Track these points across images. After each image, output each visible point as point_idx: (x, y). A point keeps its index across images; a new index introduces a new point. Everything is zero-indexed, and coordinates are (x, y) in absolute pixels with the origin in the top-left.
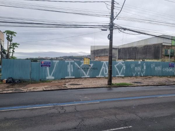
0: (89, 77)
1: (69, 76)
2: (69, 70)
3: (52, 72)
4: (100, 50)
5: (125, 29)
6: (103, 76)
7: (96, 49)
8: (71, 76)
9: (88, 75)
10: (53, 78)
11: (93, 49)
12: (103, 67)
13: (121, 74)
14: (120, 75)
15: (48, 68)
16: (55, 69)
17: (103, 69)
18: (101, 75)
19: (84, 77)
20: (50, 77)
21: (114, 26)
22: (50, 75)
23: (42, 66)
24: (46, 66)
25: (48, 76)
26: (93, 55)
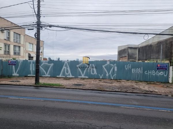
0: (49, 76)
1: (31, 74)
2: (31, 69)
3: (17, 70)
5: (50, 26)
6: (64, 77)
8: (33, 74)
9: (48, 75)
10: (18, 75)
12: (64, 67)
13: (85, 76)
14: (83, 76)
15: (14, 66)
16: (20, 67)
17: (65, 69)
18: (62, 75)
19: (45, 76)
20: (15, 74)
21: (41, 24)
22: (16, 72)
23: (9, 64)
24: (12, 64)
25: (14, 73)
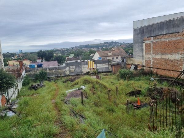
4: (155, 24)
7: (146, 24)
11: (139, 26)
26: (140, 36)
